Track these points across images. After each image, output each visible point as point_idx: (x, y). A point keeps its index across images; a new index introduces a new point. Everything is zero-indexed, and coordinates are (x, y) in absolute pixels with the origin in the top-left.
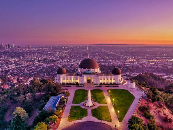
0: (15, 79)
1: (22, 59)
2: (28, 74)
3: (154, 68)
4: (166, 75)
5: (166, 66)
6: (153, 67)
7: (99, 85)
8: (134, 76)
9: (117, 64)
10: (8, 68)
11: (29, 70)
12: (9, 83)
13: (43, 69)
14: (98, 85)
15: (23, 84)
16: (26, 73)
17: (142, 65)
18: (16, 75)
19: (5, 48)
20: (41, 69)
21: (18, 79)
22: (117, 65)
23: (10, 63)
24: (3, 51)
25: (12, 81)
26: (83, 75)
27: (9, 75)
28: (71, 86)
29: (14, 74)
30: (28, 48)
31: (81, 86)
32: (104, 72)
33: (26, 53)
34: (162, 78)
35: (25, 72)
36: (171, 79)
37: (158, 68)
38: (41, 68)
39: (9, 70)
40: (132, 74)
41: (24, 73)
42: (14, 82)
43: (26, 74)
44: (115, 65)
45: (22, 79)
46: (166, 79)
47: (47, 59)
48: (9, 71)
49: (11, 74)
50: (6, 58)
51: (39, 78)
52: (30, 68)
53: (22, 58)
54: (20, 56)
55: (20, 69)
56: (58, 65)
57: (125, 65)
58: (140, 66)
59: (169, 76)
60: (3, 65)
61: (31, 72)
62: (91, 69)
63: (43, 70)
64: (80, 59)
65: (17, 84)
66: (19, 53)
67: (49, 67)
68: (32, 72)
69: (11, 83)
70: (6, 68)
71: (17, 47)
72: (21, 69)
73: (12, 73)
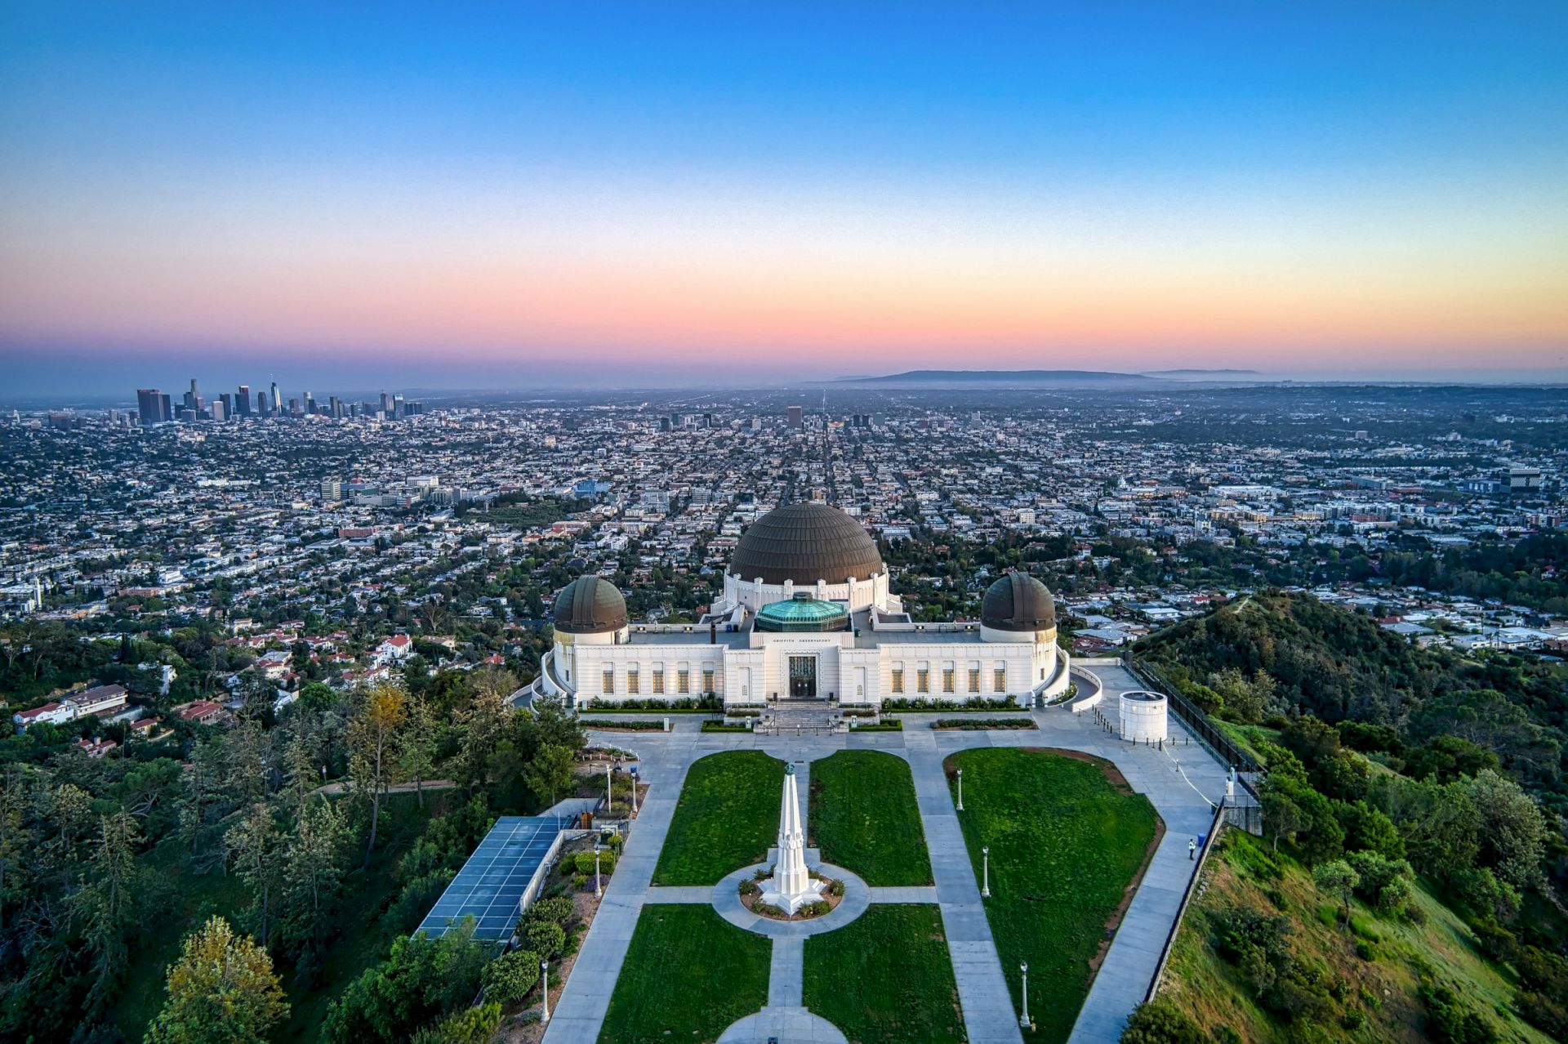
0: (282, 648)
1: (336, 494)
2: (379, 609)
3: (1324, 550)
4: (1420, 608)
5: (1411, 533)
6: (1318, 546)
7: (877, 720)
8: (1172, 614)
9: (1047, 524)
10: (237, 562)
11: (385, 578)
12: (233, 679)
13: (490, 570)
14: (871, 714)
15: (332, 683)
16: (363, 597)
17: (1235, 532)
18: (293, 614)
19: (219, 413)
20: (471, 566)
21: (300, 650)
22: (1043, 532)
23: (249, 525)
24: (201, 439)
25: (251, 668)
26: (755, 637)
27: (237, 616)
28: (659, 726)
29: (273, 612)
30: (381, 415)
31: (741, 728)
32: (945, 582)
33: (366, 450)
34: (1381, 634)
35: (356, 595)
36: (1460, 640)
37: (1357, 548)
38: (476, 564)
39: (240, 575)
40: (1158, 597)
41: (351, 600)
42: (273, 673)
43: (362, 609)
44: (1030, 529)
45: (328, 651)
46: (1414, 642)
47: (521, 496)
48: (239, 589)
49: (251, 607)
50: (226, 490)
51: (459, 639)
52: (398, 559)
53: (336, 486)
54: (320, 473)
55: (320, 570)
56: (600, 537)
57: (1100, 531)
58: (1223, 540)
59: (1441, 614)
60: (202, 542)
61: (400, 590)
62: (822, 582)
63: (491, 578)
64: (767, 488)
65: (290, 688)
66: (316, 450)
67: (533, 550)
68: (409, 595)
69: (247, 678)
70: (221, 567)
71: (302, 409)
72: (327, 573)
73: (266, 603)
